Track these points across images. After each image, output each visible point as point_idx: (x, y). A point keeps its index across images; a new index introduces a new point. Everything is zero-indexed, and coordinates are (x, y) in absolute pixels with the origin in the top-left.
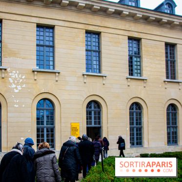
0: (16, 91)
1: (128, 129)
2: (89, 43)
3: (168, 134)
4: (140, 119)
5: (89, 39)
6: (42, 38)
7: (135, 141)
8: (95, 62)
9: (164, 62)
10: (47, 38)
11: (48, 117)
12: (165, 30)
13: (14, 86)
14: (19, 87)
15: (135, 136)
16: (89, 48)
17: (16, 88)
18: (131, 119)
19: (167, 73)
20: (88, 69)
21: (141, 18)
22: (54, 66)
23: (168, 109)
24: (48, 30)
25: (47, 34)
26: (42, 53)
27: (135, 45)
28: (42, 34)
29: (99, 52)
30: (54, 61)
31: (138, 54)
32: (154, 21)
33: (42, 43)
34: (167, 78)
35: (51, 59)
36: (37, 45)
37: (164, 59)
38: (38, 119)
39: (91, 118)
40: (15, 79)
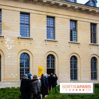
0: (9, 48)
1: (69, 70)
2: (49, 23)
3: (92, 73)
4: (76, 65)
5: (49, 21)
6: (23, 20)
7: (73, 77)
8: (51, 33)
9: (90, 34)
10: (26, 20)
11: (26, 63)
12: (91, 16)
13: (8, 46)
14: (11, 47)
15: (73, 75)
16: (49, 26)
17: (9, 47)
18: (71, 65)
19: (91, 40)
20: (48, 37)
21: (77, 9)
22: (29, 35)
23: (92, 60)
24: (26, 15)
25: (26, 18)
26: (23, 28)
27: (73, 24)
28: (23, 17)
29: (54, 28)
30: (29, 32)
31: (75, 29)
32: (84, 11)
33: (23, 22)
34: (91, 42)
35: (28, 31)
36: (21, 24)
37: (90, 32)
38: (21, 64)
39: (49, 64)
40: (8, 42)
